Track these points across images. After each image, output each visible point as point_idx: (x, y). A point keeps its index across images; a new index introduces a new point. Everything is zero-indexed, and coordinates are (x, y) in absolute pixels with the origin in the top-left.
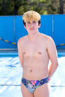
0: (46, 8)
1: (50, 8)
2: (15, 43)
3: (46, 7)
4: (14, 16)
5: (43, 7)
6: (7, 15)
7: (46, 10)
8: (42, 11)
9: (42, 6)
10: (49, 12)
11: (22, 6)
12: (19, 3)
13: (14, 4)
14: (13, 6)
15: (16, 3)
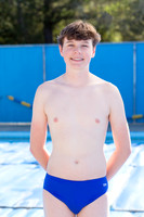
0: (118, 27)
1: (128, 27)
3: (119, 23)
4: (43, 46)
5: (112, 24)
6: (27, 43)
7: (118, 30)
8: (108, 33)
9: (109, 23)
10: (125, 37)
11: (62, 23)
12: (56, 15)
13: (42, 18)
14: (40, 21)
15: (49, 13)
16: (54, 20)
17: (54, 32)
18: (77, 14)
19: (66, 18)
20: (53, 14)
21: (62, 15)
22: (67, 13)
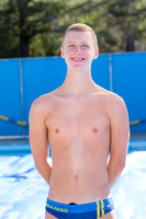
1: (103, 39)
2: (24, 123)
4: (20, 60)
6: (3, 57)
11: (38, 36)
12: (32, 29)
13: (18, 32)
14: (16, 35)
15: (25, 27)
16: (30, 33)
17: (31, 46)
18: (53, 27)
19: (41, 31)
20: (28, 28)
21: (38, 28)
22: (42, 27)
